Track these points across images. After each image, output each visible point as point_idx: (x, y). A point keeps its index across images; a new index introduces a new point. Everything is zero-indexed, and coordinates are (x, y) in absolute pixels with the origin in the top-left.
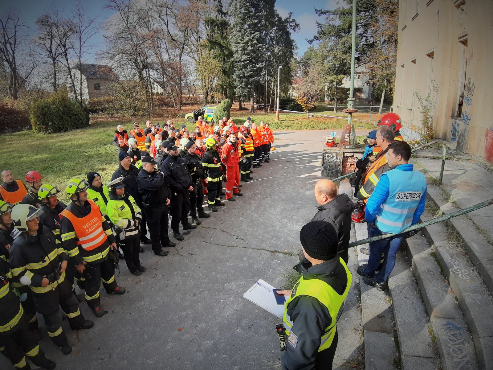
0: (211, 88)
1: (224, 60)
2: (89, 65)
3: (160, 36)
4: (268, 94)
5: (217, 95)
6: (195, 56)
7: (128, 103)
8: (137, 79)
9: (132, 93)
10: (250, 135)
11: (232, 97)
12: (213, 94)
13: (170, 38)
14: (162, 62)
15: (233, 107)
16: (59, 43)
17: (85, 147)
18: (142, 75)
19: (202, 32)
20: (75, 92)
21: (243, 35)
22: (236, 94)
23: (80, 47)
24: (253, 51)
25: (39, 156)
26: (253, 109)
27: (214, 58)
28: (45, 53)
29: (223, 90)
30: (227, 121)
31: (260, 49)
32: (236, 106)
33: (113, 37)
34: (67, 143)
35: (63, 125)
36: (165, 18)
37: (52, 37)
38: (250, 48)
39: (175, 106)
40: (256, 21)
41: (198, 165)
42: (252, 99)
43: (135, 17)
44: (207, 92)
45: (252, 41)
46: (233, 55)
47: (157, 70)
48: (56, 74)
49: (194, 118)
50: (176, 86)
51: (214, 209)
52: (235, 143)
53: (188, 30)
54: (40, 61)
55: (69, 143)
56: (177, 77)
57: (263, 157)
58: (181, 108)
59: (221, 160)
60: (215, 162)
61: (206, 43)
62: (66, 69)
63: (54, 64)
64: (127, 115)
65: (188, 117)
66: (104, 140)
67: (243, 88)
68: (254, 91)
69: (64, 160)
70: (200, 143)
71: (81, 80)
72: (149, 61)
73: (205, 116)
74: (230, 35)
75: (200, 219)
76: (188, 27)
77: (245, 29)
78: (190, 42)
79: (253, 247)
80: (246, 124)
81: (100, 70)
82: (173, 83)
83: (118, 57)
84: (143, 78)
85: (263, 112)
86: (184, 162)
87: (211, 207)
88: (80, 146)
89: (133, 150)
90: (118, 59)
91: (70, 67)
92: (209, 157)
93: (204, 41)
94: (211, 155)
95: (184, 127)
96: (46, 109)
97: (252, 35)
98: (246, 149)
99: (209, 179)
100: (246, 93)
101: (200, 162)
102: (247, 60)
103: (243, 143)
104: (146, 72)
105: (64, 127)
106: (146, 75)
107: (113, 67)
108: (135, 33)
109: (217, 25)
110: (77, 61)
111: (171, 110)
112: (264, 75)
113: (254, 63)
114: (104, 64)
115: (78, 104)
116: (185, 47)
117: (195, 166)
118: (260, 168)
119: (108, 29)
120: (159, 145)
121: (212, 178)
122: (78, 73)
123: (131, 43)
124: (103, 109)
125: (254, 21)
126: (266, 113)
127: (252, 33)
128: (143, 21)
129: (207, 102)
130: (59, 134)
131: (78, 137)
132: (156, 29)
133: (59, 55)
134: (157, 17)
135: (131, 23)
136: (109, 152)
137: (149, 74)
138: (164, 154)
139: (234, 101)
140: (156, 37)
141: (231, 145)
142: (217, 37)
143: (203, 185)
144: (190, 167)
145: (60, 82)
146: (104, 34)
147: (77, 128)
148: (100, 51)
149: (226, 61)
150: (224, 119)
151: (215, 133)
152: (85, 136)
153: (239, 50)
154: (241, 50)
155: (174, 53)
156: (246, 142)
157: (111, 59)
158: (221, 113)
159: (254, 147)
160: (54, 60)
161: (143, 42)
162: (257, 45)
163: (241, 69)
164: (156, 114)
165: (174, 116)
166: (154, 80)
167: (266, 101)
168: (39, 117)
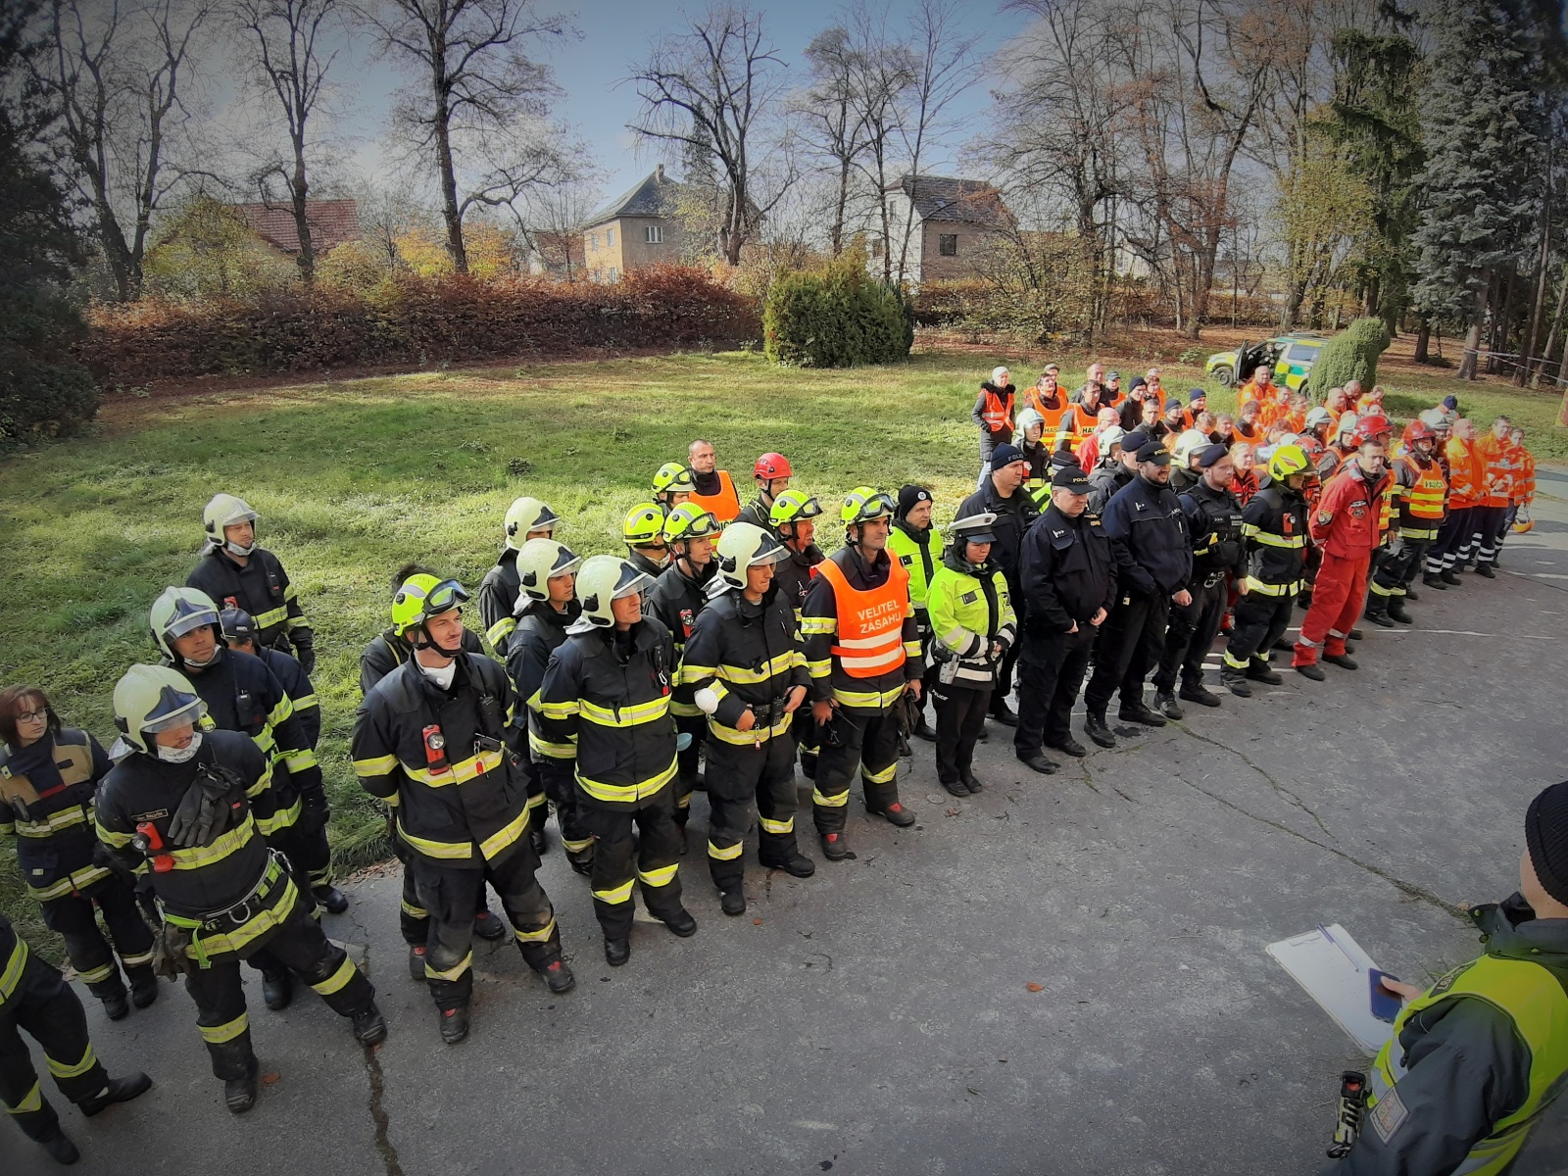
0: (1322, 275)
1: (1388, 175)
2: (938, 180)
3: (1168, 93)
4: (1542, 316)
5: (1338, 299)
6: (1282, 159)
7: (1031, 302)
8: (1073, 230)
9: (1049, 271)
10: (1440, 459)
11: (1394, 312)
12: (1323, 296)
13: (1201, 100)
14: (1162, 179)
15: (1394, 348)
16: (864, 114)
17: (890, 417)
18: (1092, 219)
19: (1318, 80)
20: (887, 257)
21: (1469, 98)
22: (1413, 304)
23: (922, 127)
24: (1503, 155)
25: (771, 423)
26: (1473, 369)
27: (1350, 170)
28: (824, 142)
29: (1363, 284)
30: (1357, 398)
31: (1529, 150)
32: (1404, 346)
33: (1019, 97)
34: (843, 399)
35: (842, 348)
36: (1192, 32)
37: (847, 96)
38: (1491, 143)
39: (1178, 322)
40: (1516, 54)
41: (1225, 528)
42: (1473, 330)
43: (1096, 31)
44: (1303, 285)
45: (1501, 119)
46: (1425, 164)
47: (1140, 204)
48: (846, 204)
49: (1237, 370)
50: (1197, 258)
51: (1238, 687)
52: (1376, 476)
53: (1269, 74)
54: (808, 165)
55: (849, 401)
56: (1204, 230)
57: (1473, 551)
58: (1197, 329)
59: (1310, 527)
60: (1288, 529)
61: (1329, 115)
62: (874, 190)
63: (845, 173)
64: (1020, 338)
65: (1217, 366)
66: (943, 406)
67: (1447, 284)
68: (1489, 298)
69: (829, 442)
70: (1246, 456)
71: (909, 225)
72: (1121, 173)
73: (1280, 368)
74: (1421, 91)
75: (1181, 703)
76: (1268, 62)
77: (1476, 76)
78: (1268, 112)
79: (1342, 849)
80: (1432, 418)
81: (967, 197)
82: (1187, 249)
83: (1026, 160)
84: (1093, 228)
85: (1509, 384)
86: (1180, 507)
87: (1230, 676)
88: (877, 411)
89: (1025, 446)
90: (1025, 166)
91: (885, 185)
92: (1269, 509)
93: (1321, 111)
94: (1276, 504)
95: (1200, 395)
96: (806, 300)
97: (1502, 98)
98: (1413, 507)
99: (1251, 583)
100: (1457, 303)
101: (1236, 520)
102: (1475, 185)
103: (1405, 484)
104: (1106, 208)
105: (844, 354)
106: (1102, 220)
107: (1006, 189)
108: (1087, 86)
109: (1375, 54)
110: (905, 167)
111: (1163, 335)
112: (1535, 246)
113: (1499, 197)
114: (981, 179)
115: (890, 294)
116: (1250, 130)
117: (1215, 527)
118: (1451, 590)
119: (1007, 71)
120: (1113, 441)
121: (1263, 578)
122: (901, 203)
123: (1072, 114)
124: (956, 313)
125: (1507, 53)
126: (1524, 390)
127: (1502, 93)
128: (1119, 45)
129: (1296, 322)
130: (827, 372)
131: (874, 386)
132: (1156, 71)
133: (860, 149)
134: (1166, 30)
135: (1081, 54)
136: (949, 440)
137: (1114, 215)
138: (1119, 469)
139: (1402, 326)
140: (1153, 98)
141: (1360, 483)
142: (1371, 97)
143: (1225, 597)
144: (1198, 528)
145: (851, 226)
146: (994, 89)
147: (876, 361)
148: (976, 140)
149: (1394, 179)
150: (1351, 387)
151: (1305, 431)
152: (894, 386)
153: (1449, 146)
154: (1458, 149)
155: (1207, 150)
156: (1418, 483)
157: (1006, 164)
158: (1341, 367)
159: (1445, 506)
160: (846, 162)
161: (1111, 114)
162: (1518, 134)
163: (1449, 216)
164: (1110, 346)
165: (1170, 357)
166: (1126, 234)
167: (1530, 344)
168: (785, 318)
